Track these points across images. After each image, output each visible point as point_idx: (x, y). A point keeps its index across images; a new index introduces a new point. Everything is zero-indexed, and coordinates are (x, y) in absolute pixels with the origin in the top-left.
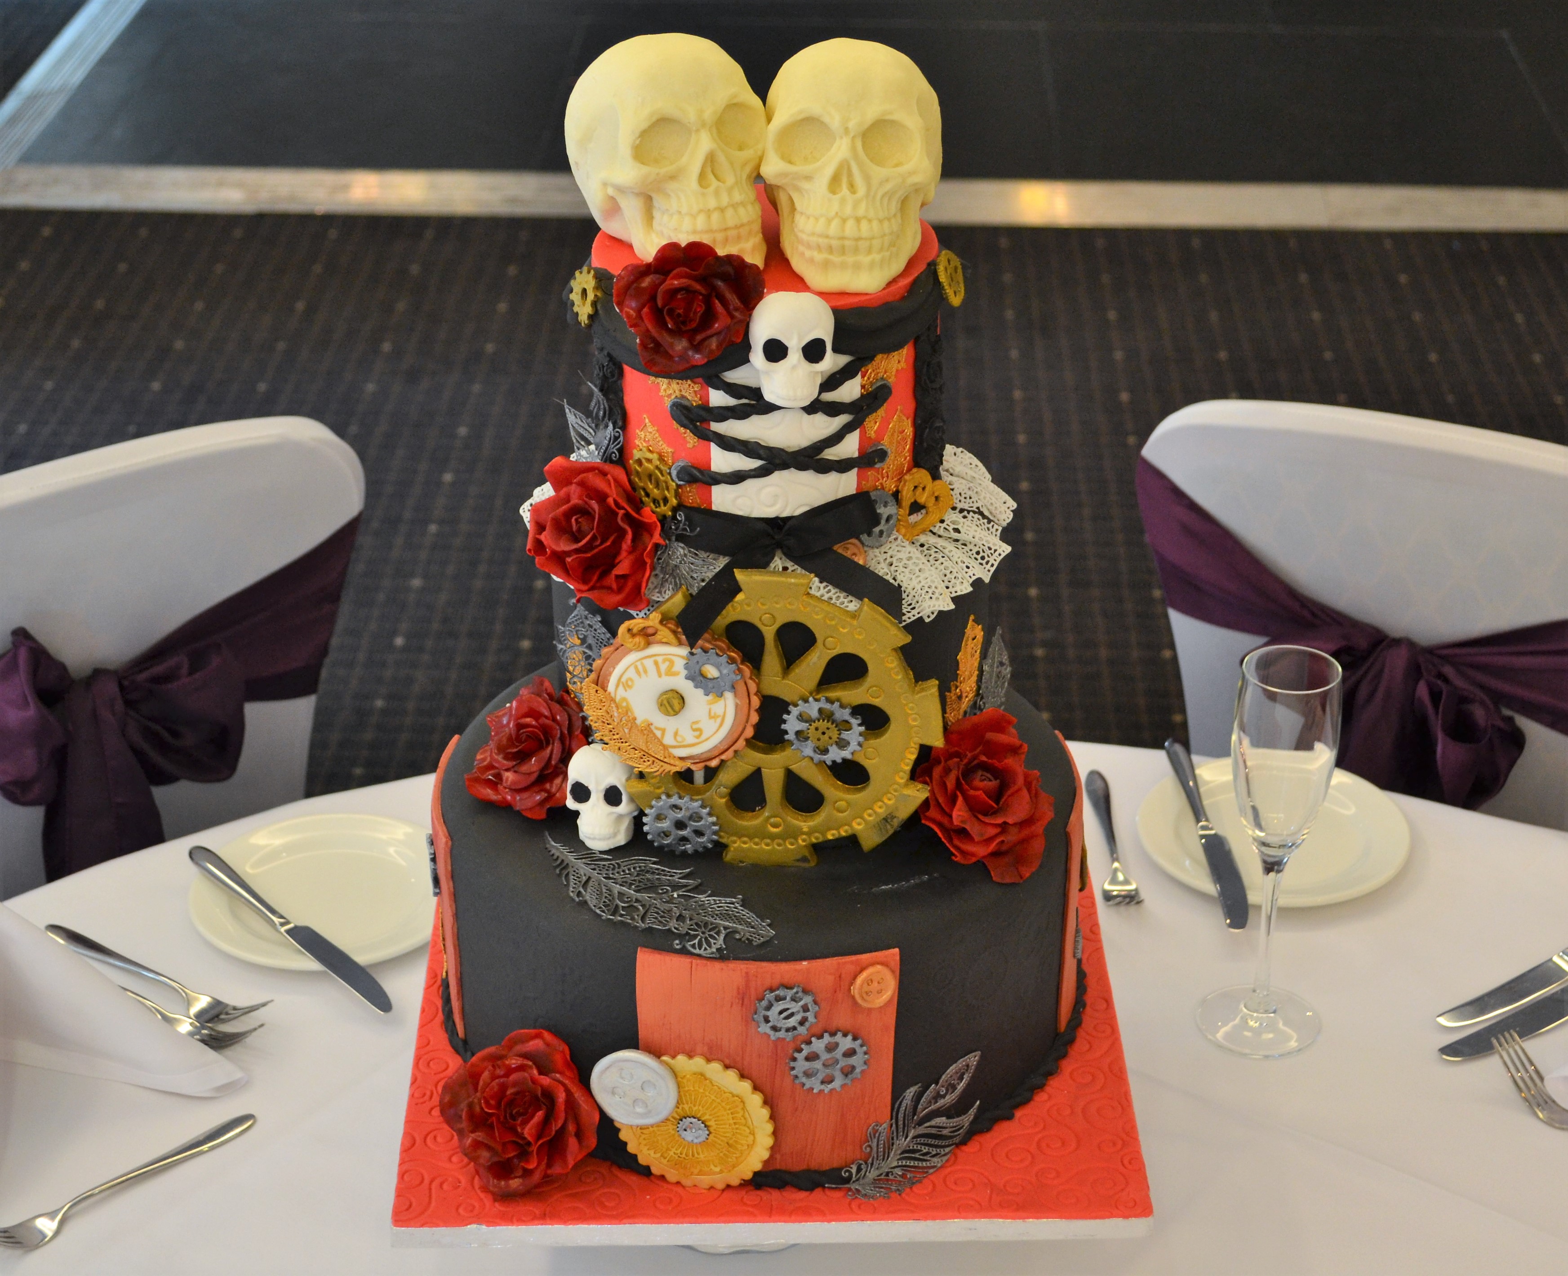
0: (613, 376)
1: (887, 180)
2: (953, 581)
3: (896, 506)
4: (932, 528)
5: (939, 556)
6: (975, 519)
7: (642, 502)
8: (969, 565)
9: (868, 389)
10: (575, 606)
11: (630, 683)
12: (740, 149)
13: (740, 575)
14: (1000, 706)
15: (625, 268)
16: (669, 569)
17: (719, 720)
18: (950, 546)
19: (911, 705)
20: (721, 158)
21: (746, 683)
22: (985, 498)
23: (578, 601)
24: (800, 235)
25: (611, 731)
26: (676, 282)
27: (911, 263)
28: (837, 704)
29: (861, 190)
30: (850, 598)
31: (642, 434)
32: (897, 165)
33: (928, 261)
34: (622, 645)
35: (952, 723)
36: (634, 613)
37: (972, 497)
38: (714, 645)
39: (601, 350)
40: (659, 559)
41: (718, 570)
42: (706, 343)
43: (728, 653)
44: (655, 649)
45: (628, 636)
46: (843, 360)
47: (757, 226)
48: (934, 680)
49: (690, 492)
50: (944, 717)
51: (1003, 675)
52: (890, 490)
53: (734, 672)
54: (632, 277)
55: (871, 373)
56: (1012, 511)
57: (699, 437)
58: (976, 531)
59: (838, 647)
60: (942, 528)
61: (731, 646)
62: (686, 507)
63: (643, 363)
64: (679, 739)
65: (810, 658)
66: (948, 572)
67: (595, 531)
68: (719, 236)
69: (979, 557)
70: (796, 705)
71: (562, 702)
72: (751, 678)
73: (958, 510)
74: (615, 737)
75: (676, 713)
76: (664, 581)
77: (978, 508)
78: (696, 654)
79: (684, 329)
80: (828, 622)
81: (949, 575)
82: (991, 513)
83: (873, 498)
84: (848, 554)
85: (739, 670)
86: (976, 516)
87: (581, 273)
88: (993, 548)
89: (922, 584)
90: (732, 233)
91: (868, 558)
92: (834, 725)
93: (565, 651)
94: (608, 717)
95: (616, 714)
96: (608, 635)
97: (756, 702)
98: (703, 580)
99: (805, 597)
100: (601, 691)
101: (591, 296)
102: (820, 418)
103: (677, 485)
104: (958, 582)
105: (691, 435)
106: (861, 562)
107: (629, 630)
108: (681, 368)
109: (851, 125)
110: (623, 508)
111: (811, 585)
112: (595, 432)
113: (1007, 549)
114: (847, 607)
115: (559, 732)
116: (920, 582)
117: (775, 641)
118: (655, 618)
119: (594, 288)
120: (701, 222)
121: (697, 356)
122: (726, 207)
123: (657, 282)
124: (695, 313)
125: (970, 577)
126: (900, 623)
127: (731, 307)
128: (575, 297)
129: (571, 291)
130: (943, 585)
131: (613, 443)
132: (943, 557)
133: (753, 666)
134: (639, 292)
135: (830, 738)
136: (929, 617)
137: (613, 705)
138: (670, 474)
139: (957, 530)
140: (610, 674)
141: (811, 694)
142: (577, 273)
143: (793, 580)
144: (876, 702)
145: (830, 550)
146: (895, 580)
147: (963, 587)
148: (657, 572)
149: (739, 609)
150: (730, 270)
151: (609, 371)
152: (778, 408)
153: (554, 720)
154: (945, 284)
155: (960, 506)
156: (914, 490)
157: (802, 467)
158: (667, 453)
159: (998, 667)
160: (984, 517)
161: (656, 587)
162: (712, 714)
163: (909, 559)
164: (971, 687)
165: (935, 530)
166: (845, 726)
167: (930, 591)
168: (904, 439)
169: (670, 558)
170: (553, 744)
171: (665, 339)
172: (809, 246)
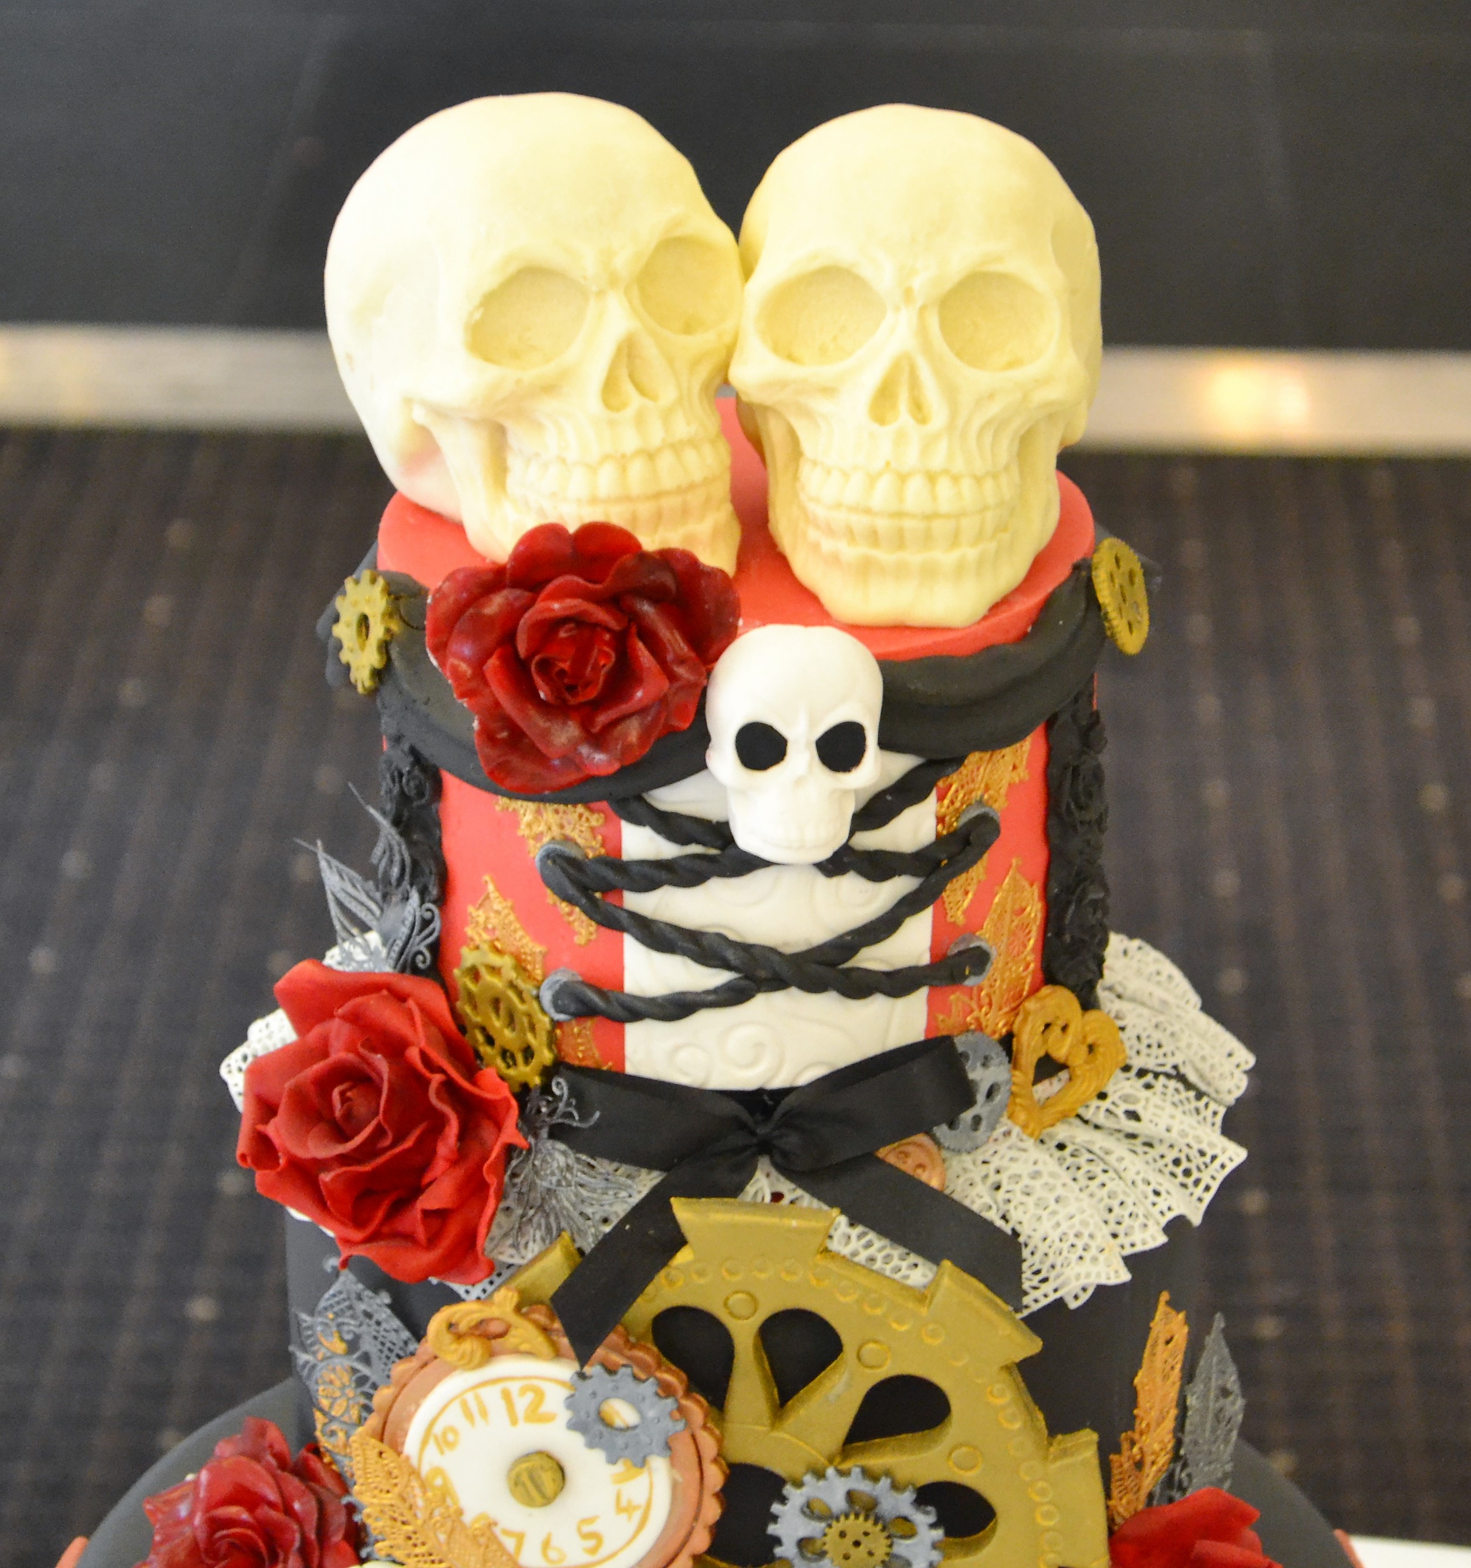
0: (421, 794)
1: (991, 396)
2: (1127, 1221)
3: (1008, 1066)
4: (1081, 1111)
5: (1097, 1168)
6: (1170, 1091)
7: (478, 1055)
8: (1159, 1188)
9: (951, 825)
10: (336, 1274)
11: (451, 1437)
12: (688, 329)
13: (684, 1211)
14: (1221, 1481)
15: (451, 577)
16: (536, 1197)
17: (637, 1515)
18: (1119, 1149)
19: (1041, 1484)
20: (650, 350)
21: (694, 1438)
22: (1189, 1046)
23: (345, 1264)
24: (811, 506)
25: (409, 1538)
26: (556, 606)
27: (1039, 565)
28: (885, 1483)
29: (938, 416)
30: (913, 1258)
31: (480, 915)
32: (1011, 365)
33: (1075, 561)
34: (436, 1357)
35: (1124, 1518)
36: (459, 1288)
37: (1164, 1042)
38: (629, 1358)
39: (397, 739)
40: (514, 1175)
41: (636, 1199)
42: (619, 729)
43: (659, 1374)
44: (504, 1366)
45: (448, 1338)
46: (901, 764)
47: (722, 489)
48: (1088, 1431)
49: (579, 1035)
50: (1107, 1507)
51: (1227, 1414)
52: (994, 1032)
53: (671, 1414)
54: (465, 595)
55: (957, 791)
56: (1246, 1072)
57: (600, 923)
58: (1172, 1117)
59: (889, 1363)
60: (1102, 1110)
61: (664, 1359)
62: (571, 1068)
63: (485, 771)
64: (553, 1554)
65: (828, 1384)
66: (1115, 1204)
67: (381, 1116)
68: (645, 510)
69: (1179, 1171)
70: (799, 1484)
71: (305, 1473)
72: (705, 1427)
73: (1134, 1071)
74: (419, 1550)
75: (547, 1500)
76: (524, 1222)
77: (1175, 1067)
78: (591, 1377)
79: (573, 701)
80: (868, 1310)
81: (1117, 1210)
82: (1202, 1076)
83: (960, 1049)
84: (907, 1166)
85: (681, 1409)
86: (1173, 1084)
87: (357, 582)
88: (1210, 1153)
89: (1064, 1227)
90: (670, 503)
91: (951, 1174)
92: (879, 1527)
93: (314, 1367)
94: (403, 1508)
95: (420, 1502)
96: (406, 1334)
97: (715, 1477)
98: (605, 1221)
99: (819, 1257)
100: (389, 1454)
101: (377, 631)
102: (851, 884)
103: (552, 1021)
104: (1137, 1224)
105: (584, 917)
106: (935, 1183)
107: (451, 1326)
108: (564, 780)
109: (919, 283)
110: (441, 1070)
111: (832, 1232)
112: (382, 910)
113: (1235, 1154)
114: (907, 1277)
115: (298, 1536)
116: (1058, 1224)
117: (756, 1349)
118: (505, 1299)
119: (383, 615)
120: (606, 481)
121: (599, 757)
122: (659, 450)
123: (517, 604)
124: (596, 668)
125: (1162, 1213)
126: (1017, 1310)
127: (670, 657)
128: (344, 631)
129: (336, 619)
130: (1106, 1230)
131: (421, 931)
132: (1105, 1171)
133: (709, 1402)
134: (480, 625)
135: (871, 1554)
136: (1076, 1297)
137: (415, 1483)
138: (537, 998)
139: (1133, 1115)
140: (410, 1417)
141: (831, 1461)
142: (349, 583)
143: (794, 1223)
144: (968, 1478)
145: (870, 1158)
146: (1007, 1221)
147: (1147, 1235)
148: (510, 1202)
149: (681, 1283)
150: (668, 580)
151: (412, 784)
152: (766, 864)
153: (288, 1510)
154: (1110, 609)
155: (1137, 1063)
156: (1043, 1032)
157: (814, 986)
158: (533, 954)
159: (1217, 1399)
160: (1189, 1086)
161: (506, 1235)
162: (624, 1503)
163: (1035, 1175)
164: (1162, 1442)
165: (1088, 1114)
166: (904, 1528)
167: (1080, 1244)
168: (1025, 927)
169: (537, 1173)
170: (285, 1561)
171: (534, 722)
172: (830, 531)
